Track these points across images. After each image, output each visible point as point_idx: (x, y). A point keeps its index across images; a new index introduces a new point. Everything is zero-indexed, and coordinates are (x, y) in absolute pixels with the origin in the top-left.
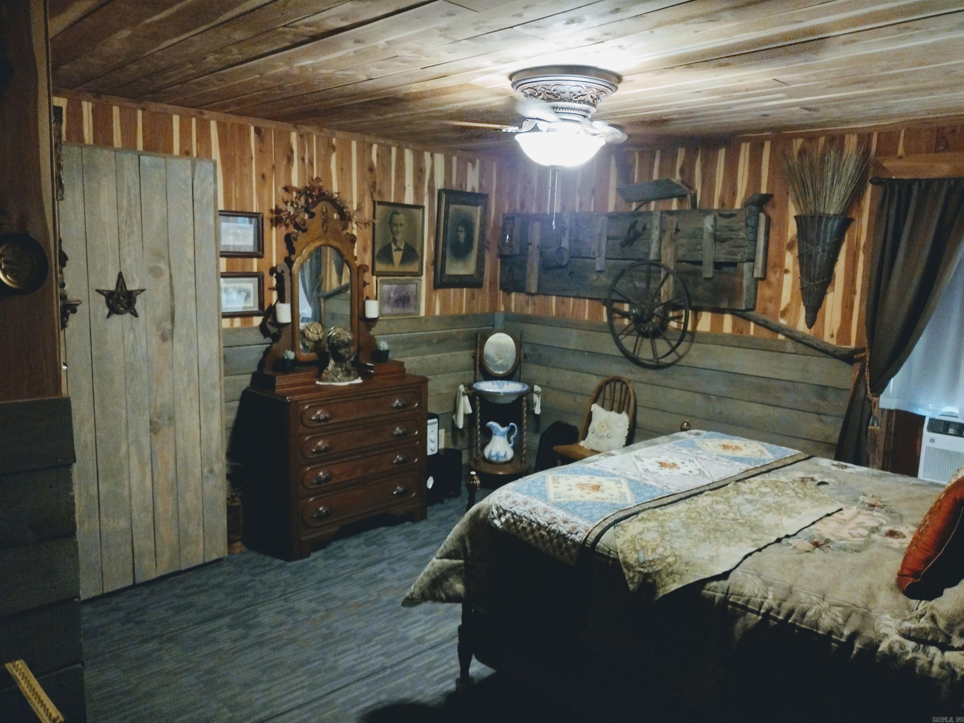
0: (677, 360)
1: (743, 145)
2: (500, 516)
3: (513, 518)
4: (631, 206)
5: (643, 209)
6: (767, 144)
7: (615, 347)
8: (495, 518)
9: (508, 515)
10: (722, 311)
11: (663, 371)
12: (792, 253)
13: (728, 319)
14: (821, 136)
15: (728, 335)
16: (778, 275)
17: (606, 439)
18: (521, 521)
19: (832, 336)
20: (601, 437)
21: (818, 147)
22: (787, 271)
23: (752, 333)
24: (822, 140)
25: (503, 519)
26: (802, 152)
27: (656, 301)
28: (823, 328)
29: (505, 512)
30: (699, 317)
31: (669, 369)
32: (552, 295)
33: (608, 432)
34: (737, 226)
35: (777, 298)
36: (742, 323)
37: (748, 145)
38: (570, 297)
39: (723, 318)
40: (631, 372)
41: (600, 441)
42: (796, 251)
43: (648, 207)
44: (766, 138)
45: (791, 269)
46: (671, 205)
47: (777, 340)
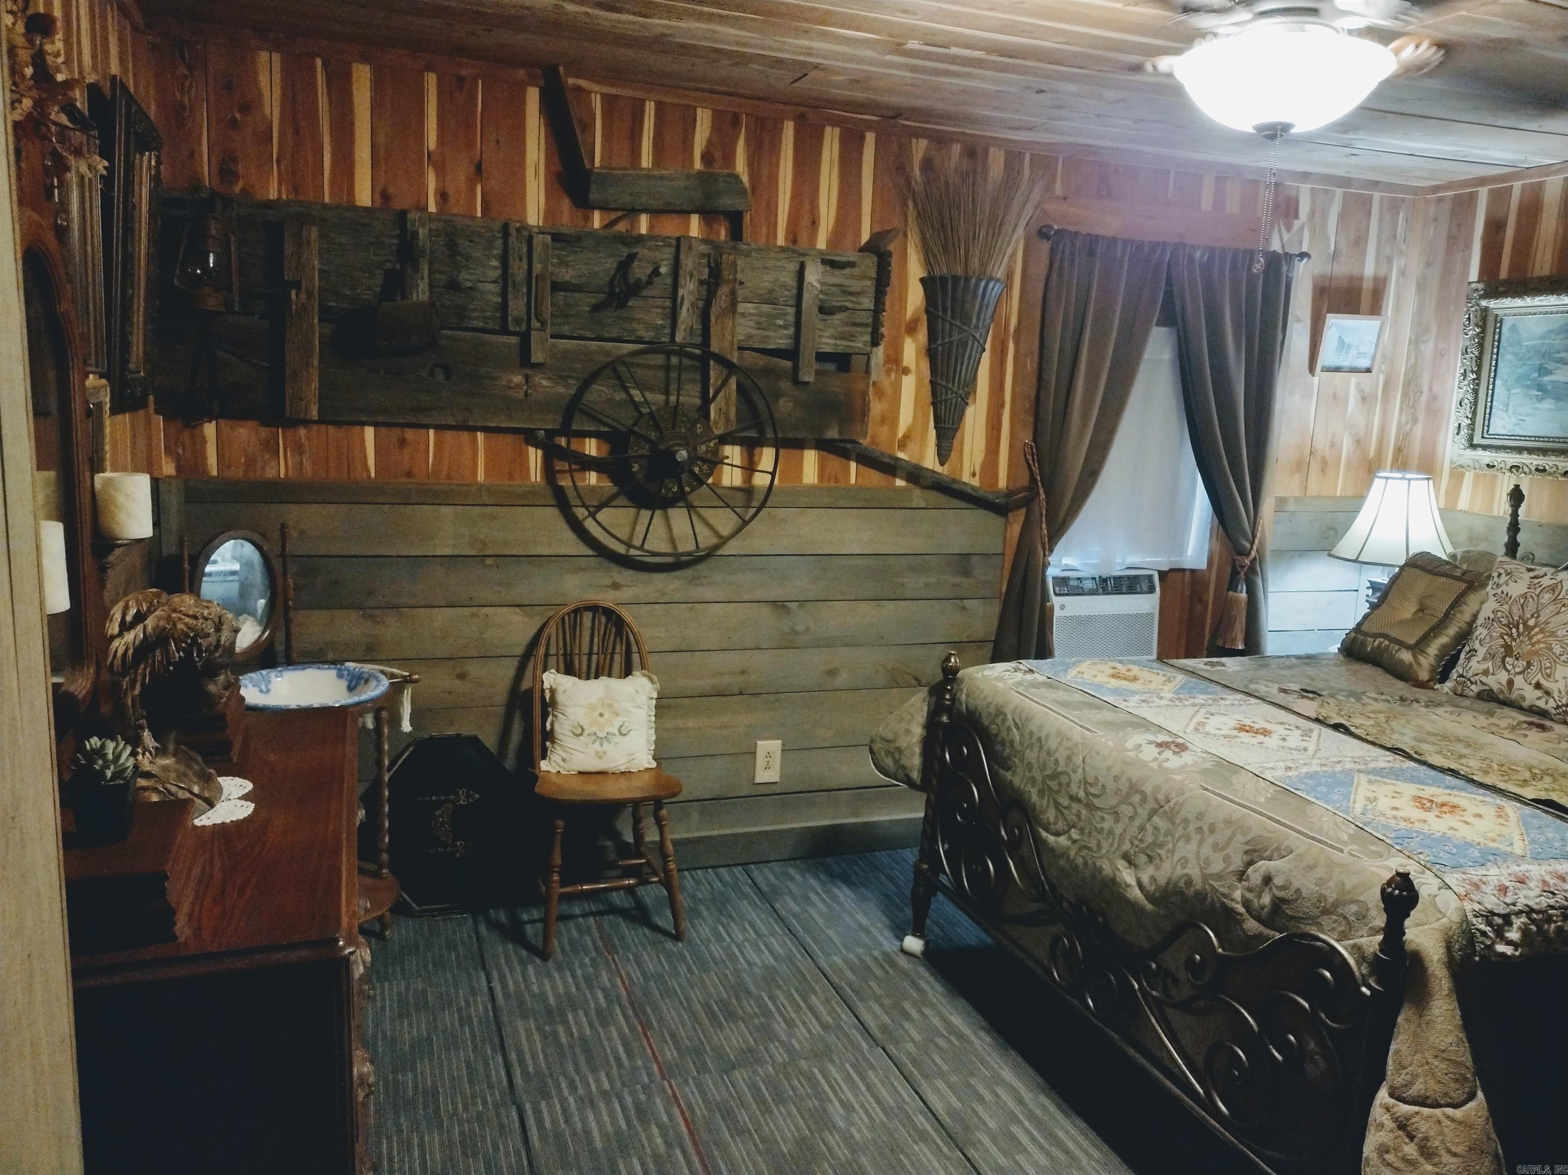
0: (717, 547)
1: (828, 130)
2: (1500, 933)
3: (1533, 921)
4: (588, 219)
5: (621, 227)
6: (870, 137)
7: (568, 534)
8: (1493, 943)
9: (1518, 922)
10: (800, 445)
11: (687, 573)
12: (915, 340)
13: (810, 459)
14: (957, 141)
15: (813, 487)
16: (893, 376)
17: (619, 739)
18: (1549, 920)
19: (974, 475)
20: (607, 738)
21: (950, 158)
22: (906, 371)
23: (853, 480)
24: (956, 149)
25: (1514, 935)
26: (927, 165)
27: (699, 429)
28: (961, 460)
29: (1507, 919)
30: (756, 459)
31: (702, 567)
32: (363, 424)
33: (617, 723)
34: (856, 285)
35: (892, 418)
36: (835, 462)
37: (837, 131)
38: (427, 427)
39: (802, 456)
40: (616, 586)
41: (606, 746)
42: (922, 335)
43: (634, 223)
44: (870, 126)
45: (913, 368)
46: (687, 226)
47: (896, 489)
